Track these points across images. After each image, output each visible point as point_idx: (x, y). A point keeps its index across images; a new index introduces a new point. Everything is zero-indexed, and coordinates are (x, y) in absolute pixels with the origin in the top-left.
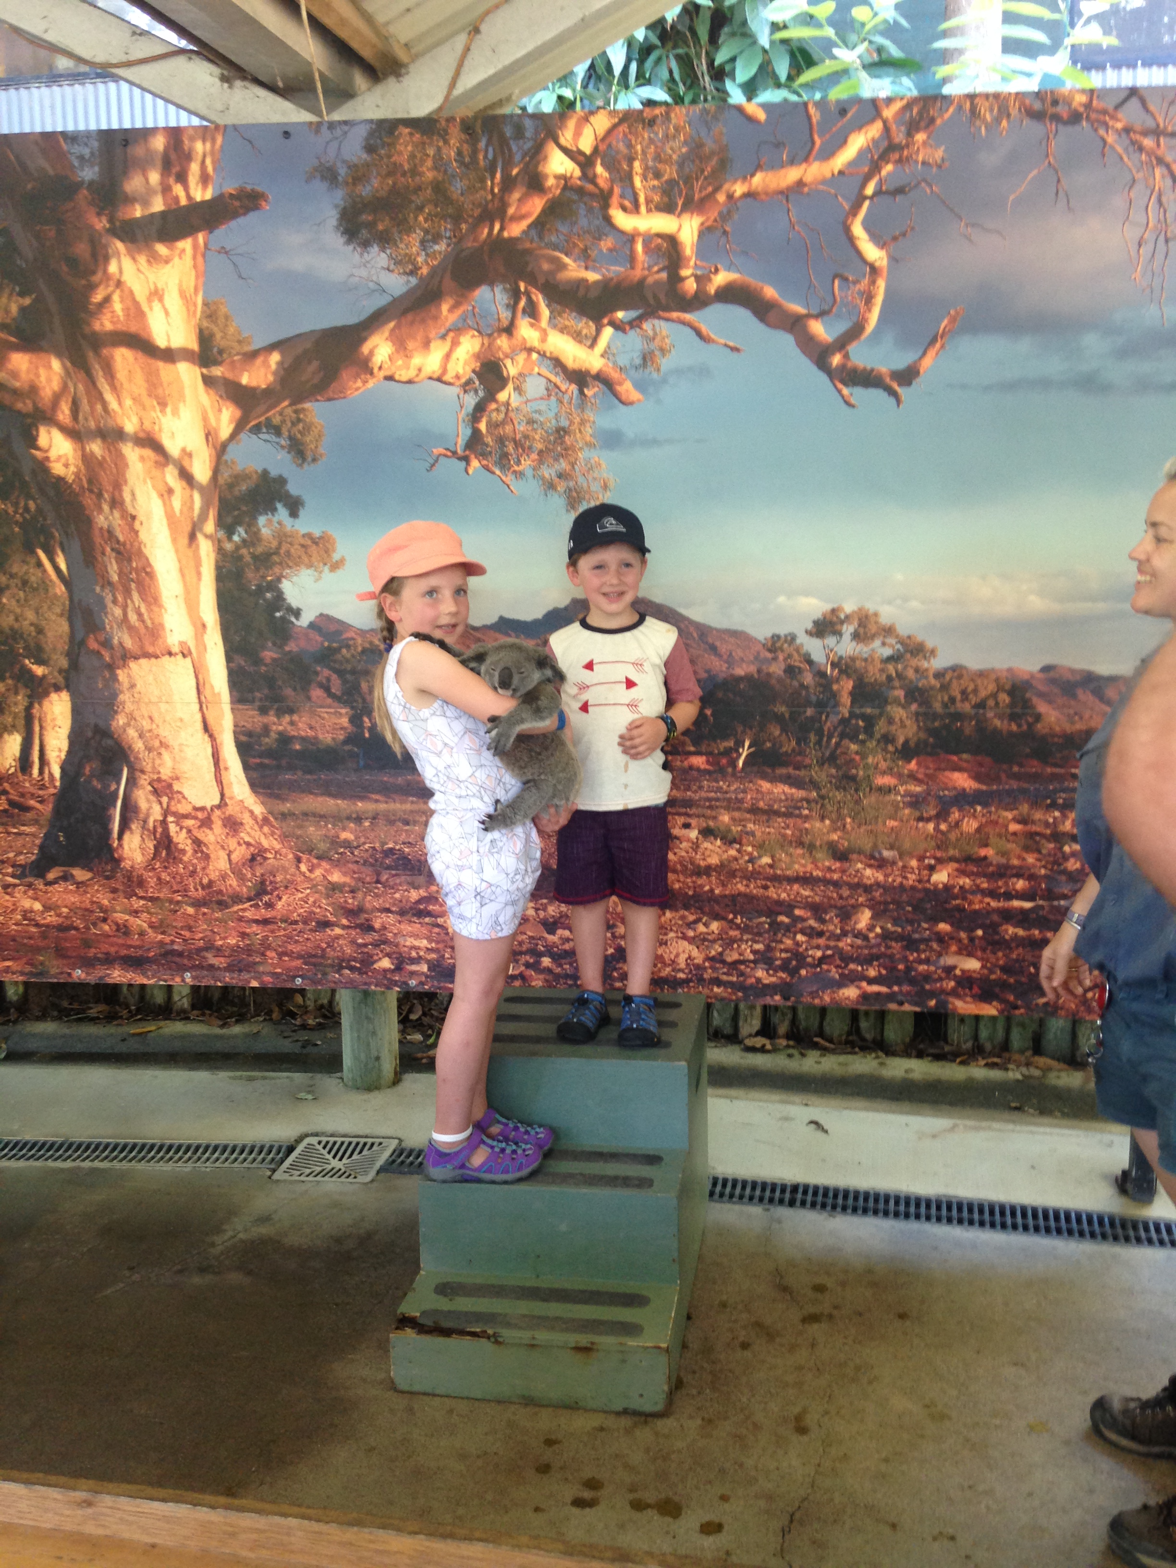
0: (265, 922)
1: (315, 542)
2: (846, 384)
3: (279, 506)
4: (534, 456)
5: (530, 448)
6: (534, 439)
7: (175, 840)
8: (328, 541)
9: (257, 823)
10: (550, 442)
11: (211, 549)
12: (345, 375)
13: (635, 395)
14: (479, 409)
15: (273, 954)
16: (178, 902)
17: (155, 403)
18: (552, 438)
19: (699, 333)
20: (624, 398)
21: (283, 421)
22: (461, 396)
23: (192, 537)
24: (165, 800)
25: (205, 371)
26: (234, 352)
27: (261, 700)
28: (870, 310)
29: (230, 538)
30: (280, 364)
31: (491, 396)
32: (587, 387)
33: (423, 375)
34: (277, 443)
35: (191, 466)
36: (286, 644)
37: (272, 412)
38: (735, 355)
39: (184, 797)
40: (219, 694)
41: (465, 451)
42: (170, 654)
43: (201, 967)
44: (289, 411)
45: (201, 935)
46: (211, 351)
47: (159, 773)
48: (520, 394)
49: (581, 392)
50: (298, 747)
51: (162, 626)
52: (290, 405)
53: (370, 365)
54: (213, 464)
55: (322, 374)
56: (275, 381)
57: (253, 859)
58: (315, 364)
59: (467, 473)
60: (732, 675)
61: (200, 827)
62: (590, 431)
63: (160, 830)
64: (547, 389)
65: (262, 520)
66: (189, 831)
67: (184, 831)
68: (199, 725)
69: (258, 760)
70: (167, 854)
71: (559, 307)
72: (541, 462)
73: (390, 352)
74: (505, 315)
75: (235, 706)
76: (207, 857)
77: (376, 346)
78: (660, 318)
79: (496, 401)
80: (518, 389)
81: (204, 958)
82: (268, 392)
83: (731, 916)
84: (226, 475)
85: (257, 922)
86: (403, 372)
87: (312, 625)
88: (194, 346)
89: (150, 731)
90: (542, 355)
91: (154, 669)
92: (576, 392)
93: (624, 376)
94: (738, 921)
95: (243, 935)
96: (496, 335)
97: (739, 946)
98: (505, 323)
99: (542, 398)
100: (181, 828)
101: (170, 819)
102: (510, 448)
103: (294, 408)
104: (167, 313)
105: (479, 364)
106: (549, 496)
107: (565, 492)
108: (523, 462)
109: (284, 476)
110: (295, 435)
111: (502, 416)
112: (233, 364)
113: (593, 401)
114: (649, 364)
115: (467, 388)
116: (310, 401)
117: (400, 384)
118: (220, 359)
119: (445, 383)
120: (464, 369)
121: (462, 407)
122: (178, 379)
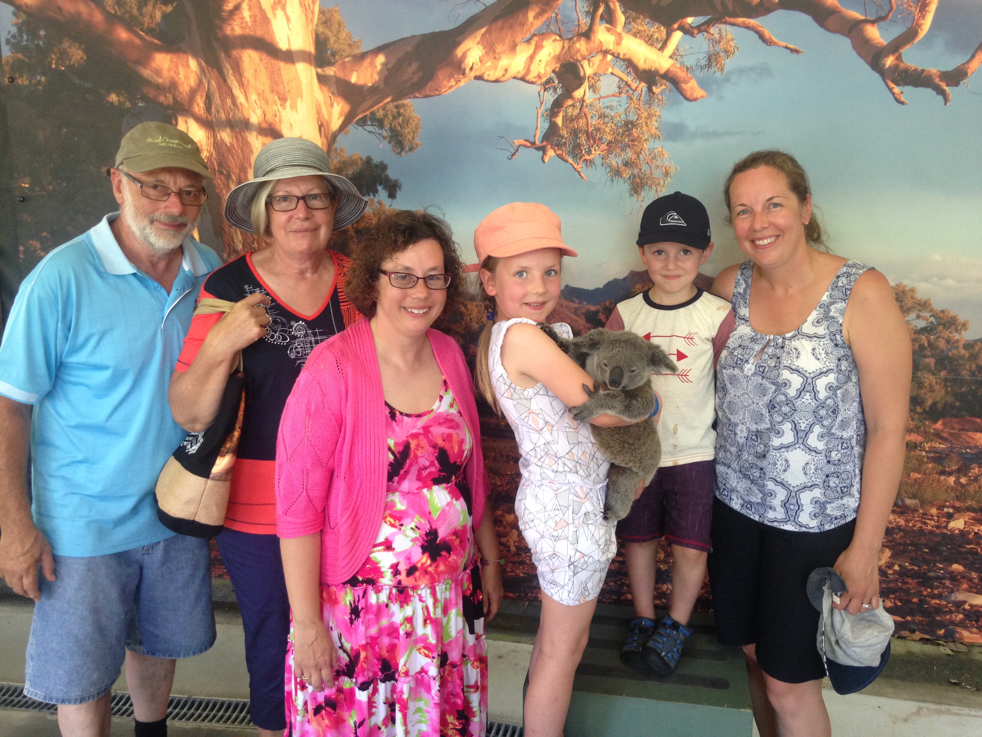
2: (898, 84)
3: (380, 188)
4: (604, 147)
5: (600, 139)
6: (605, 132)
10: (618, 134)
12: (441, 75)
13: (699, 92)
14: (557, 105)
17: (276, 98)
18: (621, 131)
19: (762, 37)
20: (688, 94)
21: (386, 115)
22: (541, 94)
25: (319, 70)
26: (345, 54)
28: (924, 17)
30: (385, 65)
31: (568, 93)
32: (655, 84)
33: (508, 75)
34: (380, 134)
37: (376, 107)
38: (795, 55)
41: (542, 142)
44: (391, 106)
46: (326, 53)
48: (594, 91)
49: (650, 90)
52: (392, 101)
53: (462, 66)
55: (421, 73)
56: (379, 79)
58: (415, 66)
59: (544, 162)
62: (656, 124)
64: (619, 88)
71: (634, 14)
72: (609, 151)
73: (481, 55)
74: (585, 21)
77: (468, 50)
78: (725, 23)
79: (571, 97)
80: (592, 87)
82: (374, 89)
84: (335, 161)
86: (491, 73)
88: (311, 48)
90: (616, 56)
92: (645, 89)
93: (689, 75)
96: (575, 39)
98: (585, 28)
99: (613, 95)
102: (583, 139)
103: (395, 103)
104: (288, 20)
105: (559, 65)
106: (615, 181)
107: (629, 178)
108: (593, 152)
109: (386, 162)
110: (395, 126)
111: (577, 111)
112: (344, 65)
113: (660, 97)
114: (713, 65)
115: (547, 86)
116: (410, 98)
117: (488, 83)
118: (333, 61)
119: (528, 82)
120: (545, 69)
121: (541, 104)
122: (297, 78)
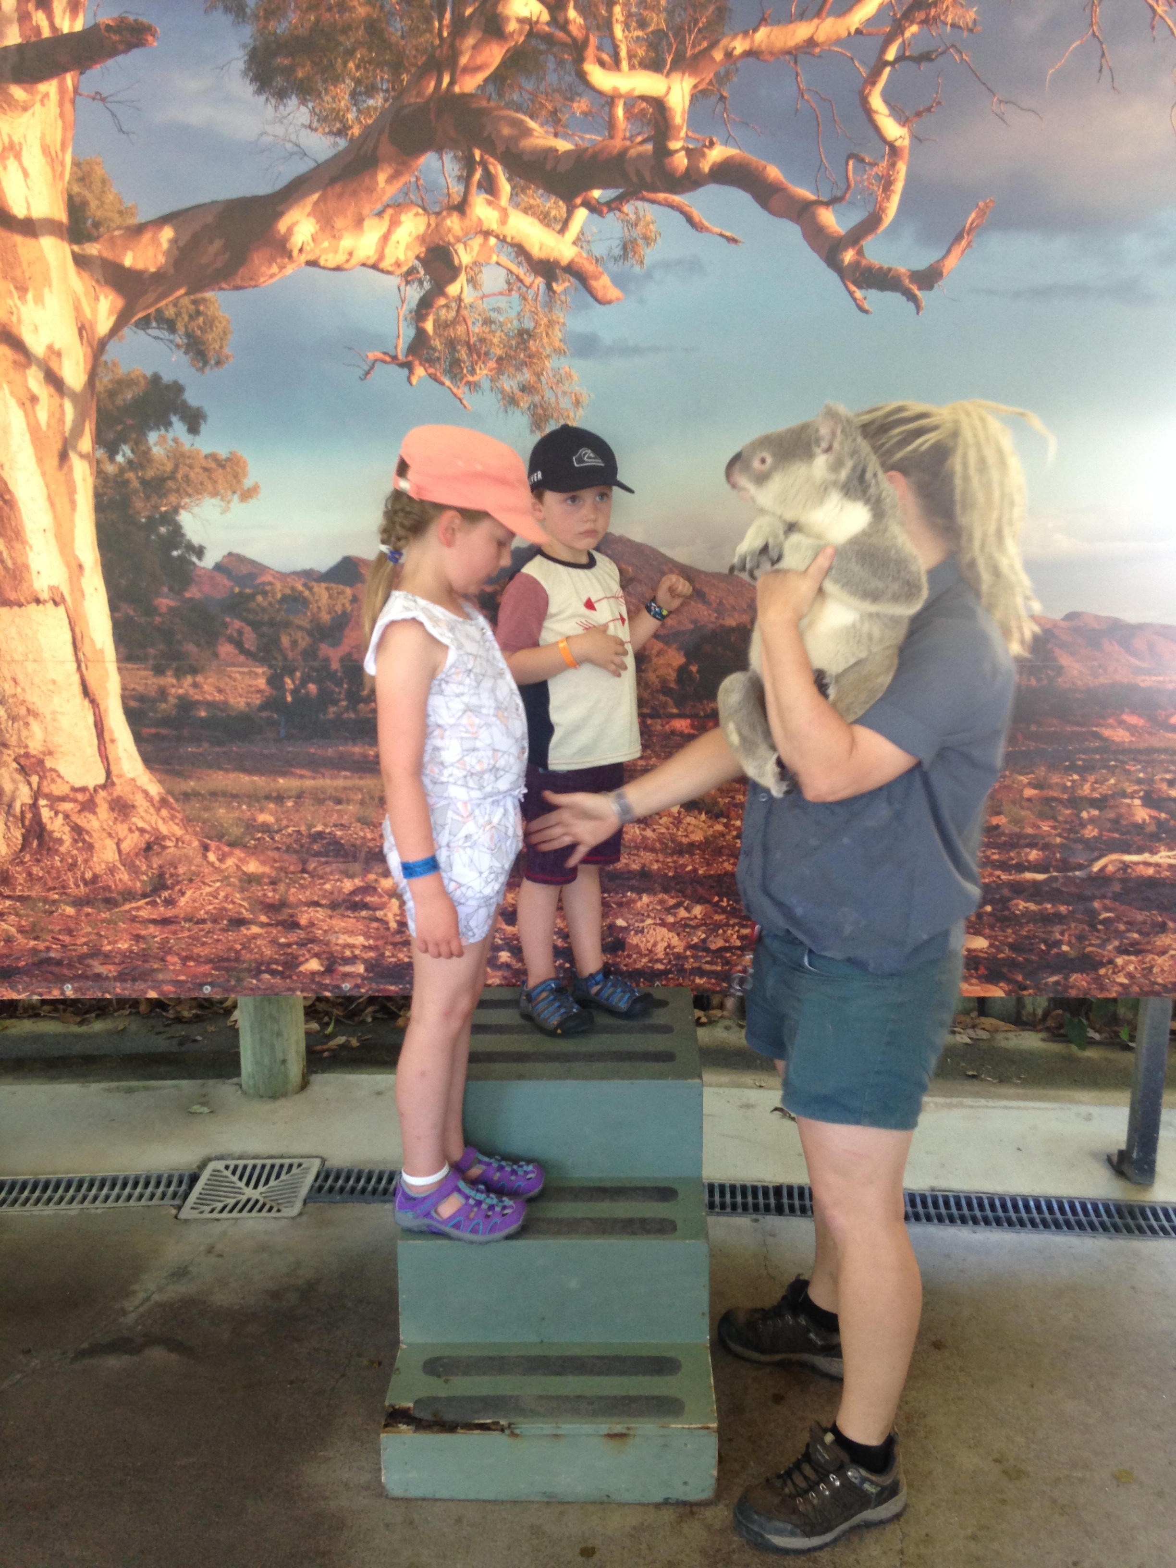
0: (165, 922)
1: (221, 464)
2: (860, 287)
3: (174, 419)
4: (492, 364)
5: (487, 354)
6: (492, 343)
7: (49, 827)
8: (237, 464)
9: (153, 805)
10: (511, 347)
11: (88, 472)
12: (257, 258)
13: (613, 292)
14: (425, 305)
15: (176, 959)
16: (54, 902)
17: (12, 288)
18: (514, 343)
19: (689, 219)
20: (600, 294)
21: (178, 314)
22: (402, 288)
23: (63, 457)
24: (35, 779)
25: (76, 248)
26: (114, 225)
27: (155, 658)
28: (888, 198)
29: (112, 459)
30: (173, 242)
31: (439, 289)
32: (556, 280)
33: (354, 261)
34: (171, 341)
35: (60, 368)
36: (185, 590)
37: (164, 302)
38: (733, 246)
39: (59, 776)
40: (102, 651)
41: (407, 356)
42: (38, 601)
43: (84, 977)
44: (186, 301)
45: (84, 940)
46: (85, 223)
47: (26, 747)
48: (475, 287)
49: (549, 287)
50: (203, 714)
51: (26, 567)
52: (186, 294)
53: (288, 246)
54: (89, 366)
55: (227, 255)
56: (167, 263)
57: (149, 847)
58: (217, 244)
59: (411, 384)
60: (722, 626)
61: (80, 811)
62: (560, 335)
63: (29, 816)
64: (508, 283)
65: (153, 437)
66: (67, 816)
67: (61, 816)
68: (77, 688)
69: (153, 731)
70: (39, 845)
71: (522, 182)
72: (500, 371)
73: (313, 230)
74: (457, 189)
75: (123, 665)
76: (90, 847)
77: (295, 224)
78: (644, 199)
79: (445, 295)
80: (472, 281)
81: (88, 966)
82: (158, 277)
83: (716, 899)
84: (106, 380)
85: (154, 922)
86: (330, 256)
87: (218, 567)
88: (62, 216)
89: (15, 695)
90: (502, 240)
91: (17, 620)
92: (543, 287)
93: (600, 269)
94: (724, 904)
95: (138, 938)
96: (444, 213)
97: (725, 932)
98: (457, 199)
99: (501, 294)
100: (57, 813)
101: (42, 802)
102: (463, 354)
103: (192, 297)
104: (26, 174)
105: (424, 249)
106: (510, 413)
107: (529, 408)
108: (478, 371)
109: (181, 382)
110: (193, 331)
111: (453, 314)
112: (112, 241)
113: (563, 298)
114: (630, 255)
115: (410, 278)
116: (213, 290)
117: (326, 272)
118: (95, 234)
119: (382, 271)
120: (405, 255)
121: (403, 302)
122: (42, 258)
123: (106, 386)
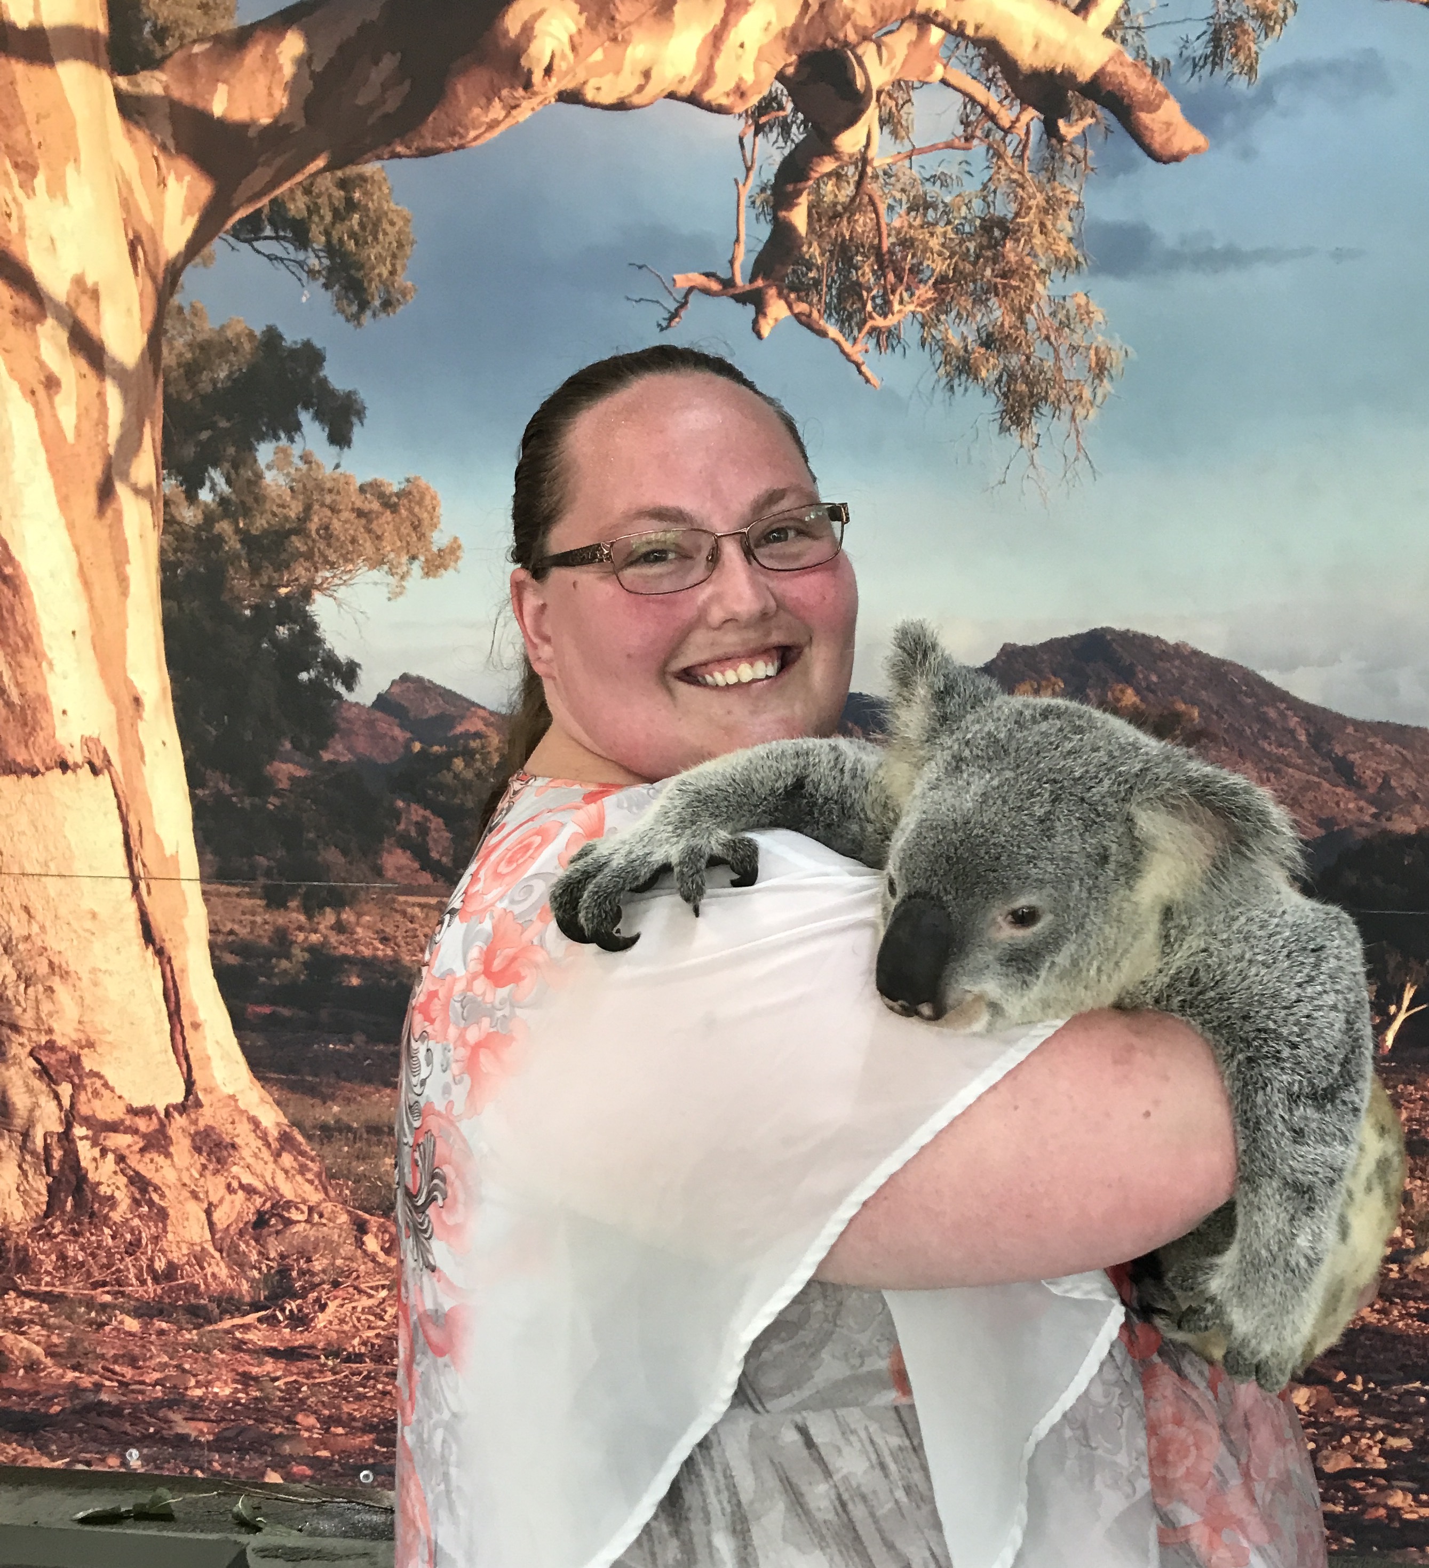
0: (290, 1354)
1: (389, 503)
3: (305, 417)
4: (925, 292)
5: (915, 270)
6: (927, 249)
7: (92, 1176)
8: (420, 503)
9: (268, 1145)
10: (965, 256)
11: (149, 521)
12: (462, 90)
13: (1186, 137)
14: (793, 172)
15: (312, 1421)
16: (104, 1307)
17: (9, 166)
18: (972, 246)
20: (1157, 141)
21: (313, 209)
22: (748, 141)
23: (106, 493)
24: (65, 1090)
25: (122, 82)
26: (191, 33)
27: (268, 873)
29: (191, 497)
30: (304, 62)
31: (822, 139)
32: (1066, 114)
33: (653, 89)
34: (301, 264)
35: (98, 321)
36: (325, 747)
37: (286, 186)
39: (106, 1085)
40: (175, 858)
41: (752, 280)
42: (64, 766)
43: (158, 1439)
44: (326, 182)
45: (157, 1375)
46: (141, 31)
47: (50, 1031)
48: (895, 134)
49: (1051, 130)
50: (355, 981)
51: (44, 701)
52: (328, 168)
53: (523, 62)
54: (150, 317)
55: (406, 87)
56: (291, 103)
57: (261, 1221)
58: (389, 63)
59: (759, 336)
60: (1385, 833)
61: (142, 1150)
62: (1068, 226)
63: (58, 1154)
64: (965, 123)
65: (265, 452)
66: (121, 1159)
67: (111, 1157)
68: (133, 929)
69: (266, 1010)
70: (75, 1206)
72: (941, 305)
73: (573, 29)
75: (210, 887)
76: (163, 1215)
77: (536, 18)
79: (832, 151)
80: (890, 121)
81: (167, 1421)
82: (276, 134)
83: (1341, 1376)
84: (179, 343)
85: (273, 1353)
86: (606, 82)
87: (382, 702)
88: (98, 21)
89: (27, 938)
90: (956, 32)
91: (29, 798)
92: (1037, 128)
93: (1160, 87)
94: (1358, 1388)
95: (246, 1379)
97: (1355, 1441)
99: (949, 146)
100: (104, 1152)
101: (79, 1131)
102: (866, 273)
103: (339, 174)
105: (794, 58)
106: (959, 390)
107: (999, 381)
108: (896, 307)
109: (318, 344)
110: (341, 240)
111: (849, 190)
112: (189, 63)
113: (1079, 150)
114: (1228, 55)
115: (763, 120)
116: (379, 158)
117: (598, 111)
118: (158, 54)
119: (709, 107)
120: (756, 70)
121: (748, 169)
122: (62, 105)
123: (181, 355)
